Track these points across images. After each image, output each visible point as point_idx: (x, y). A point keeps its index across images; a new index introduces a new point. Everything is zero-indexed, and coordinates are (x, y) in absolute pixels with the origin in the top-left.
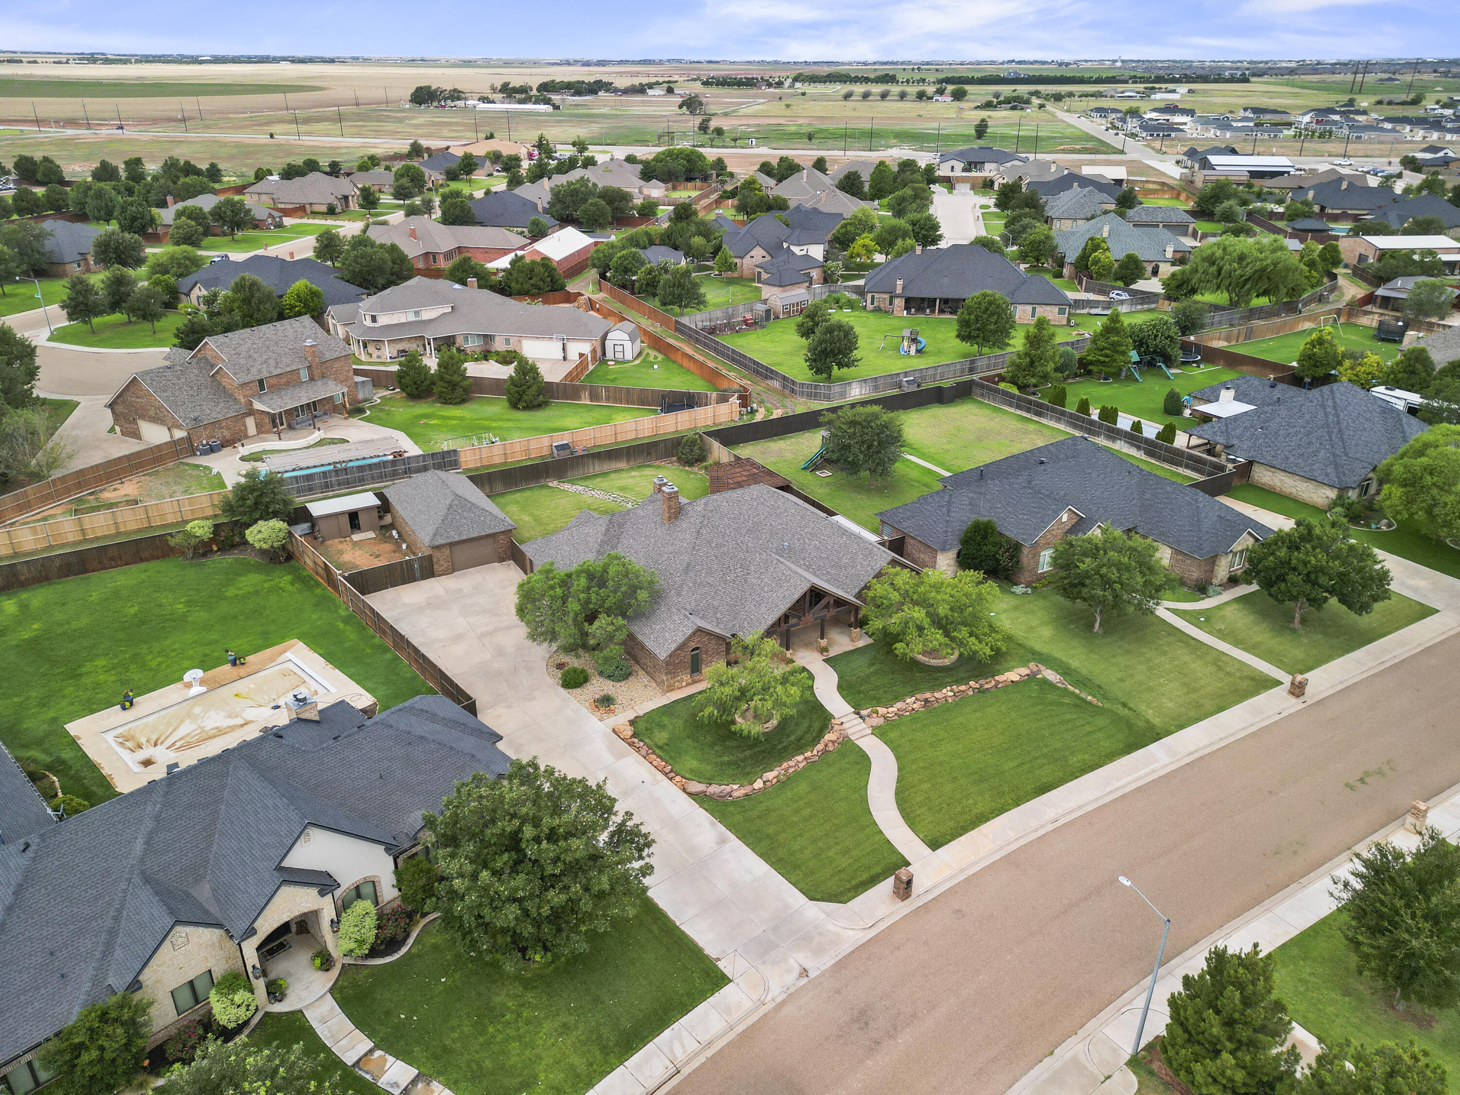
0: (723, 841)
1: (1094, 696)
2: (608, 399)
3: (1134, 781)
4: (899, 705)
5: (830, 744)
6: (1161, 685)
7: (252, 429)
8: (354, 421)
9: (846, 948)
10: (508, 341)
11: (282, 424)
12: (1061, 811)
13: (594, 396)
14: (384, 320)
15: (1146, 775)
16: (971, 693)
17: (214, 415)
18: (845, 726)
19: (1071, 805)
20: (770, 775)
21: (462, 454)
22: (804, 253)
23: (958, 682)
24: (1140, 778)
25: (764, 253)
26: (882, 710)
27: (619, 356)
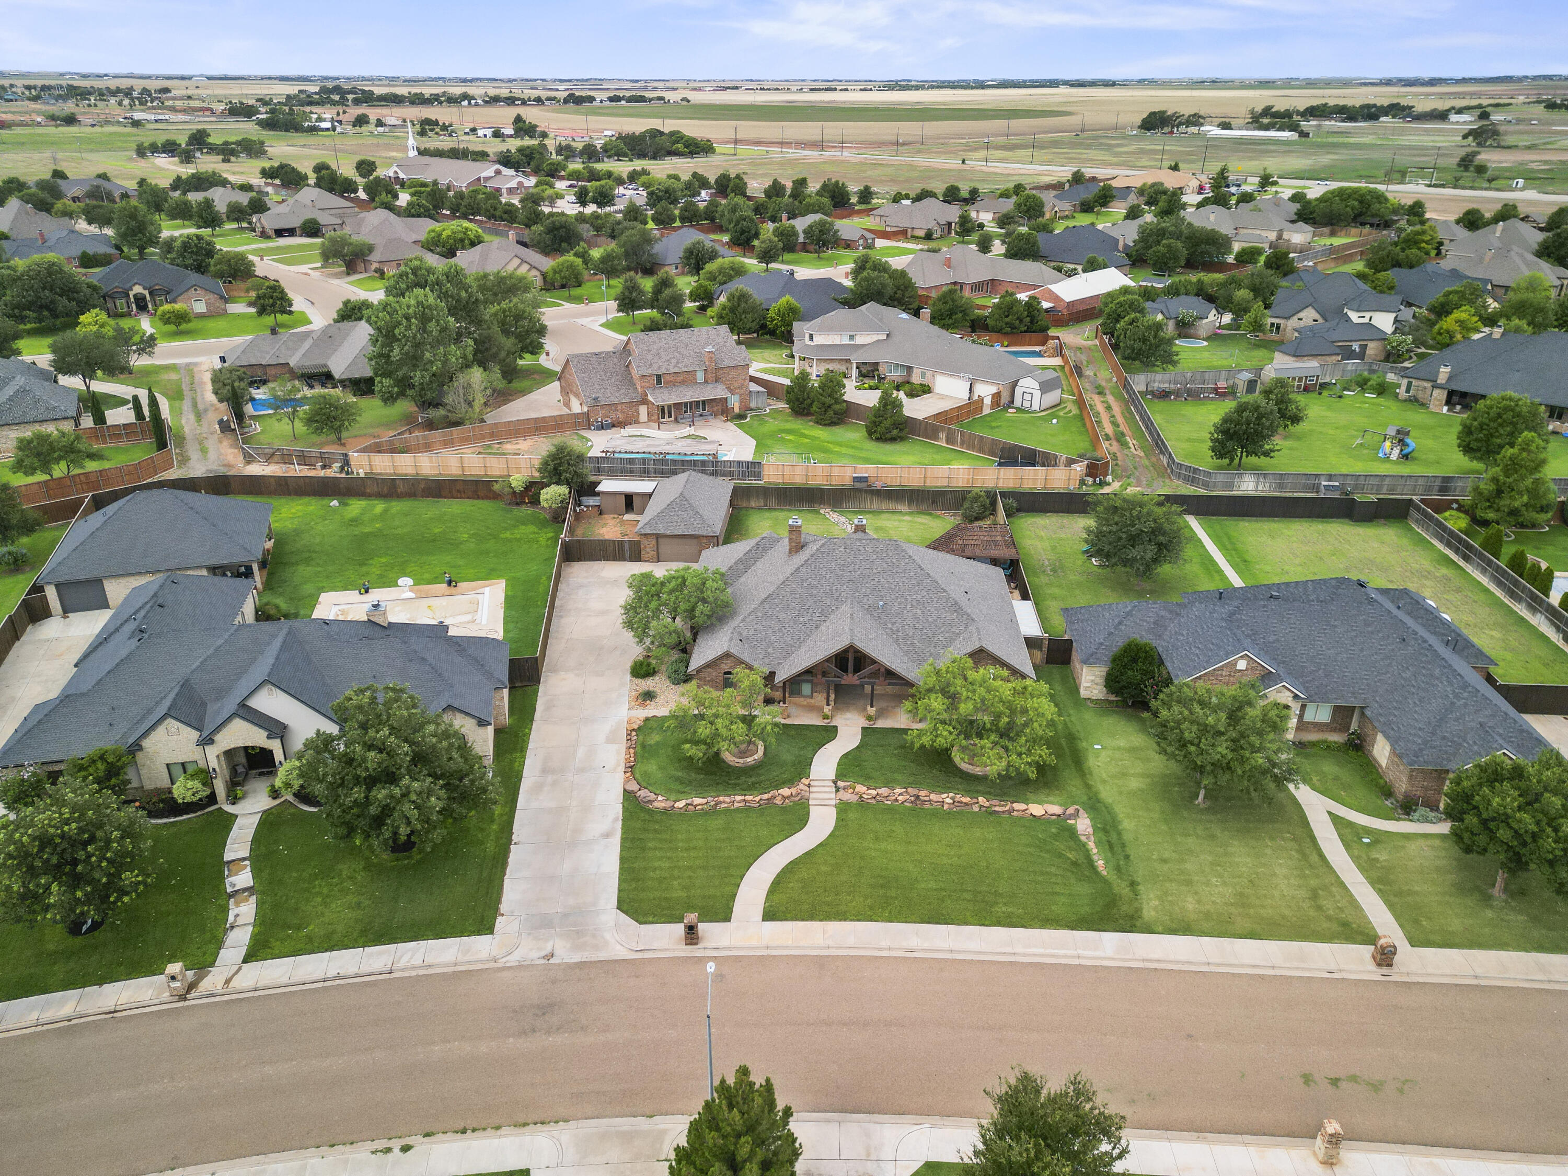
0: (607, 835)
1: (1107, 862)
2: (962, 445)
3: (1042, 955)
4: (884, 791)
5: (779, 798)
6: (1208, 883)
7: (643, 416)
8: (730, 425)
9: (602, 956)
10: (923, 375)
11: (670, 416)
12: (926, 945)
13: (950, 440)
14: (819, 340)
15: (1066, 956)
16: (976, 808)
17: (612, 398)
18: (812, 789)
19: (945, 945)
20: (697, 801)
21: (766, 468)
22: (1366, 320)
23: (967, 792)
24: (1053, 956)
25: (1317, 316)
26: (860, 788)
27: (1027, 404)
